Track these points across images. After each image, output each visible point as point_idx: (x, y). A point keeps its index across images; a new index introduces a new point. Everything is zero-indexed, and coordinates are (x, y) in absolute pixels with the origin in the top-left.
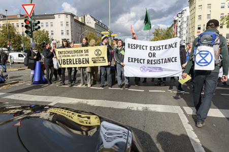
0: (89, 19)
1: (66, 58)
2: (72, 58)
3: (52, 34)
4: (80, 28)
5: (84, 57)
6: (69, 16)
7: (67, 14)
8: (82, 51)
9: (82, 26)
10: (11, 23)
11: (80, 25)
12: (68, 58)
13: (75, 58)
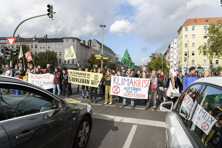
0: (94, 43)
1: (74, 77)
2: (78, 78)
3: (60, 55)
4: (84, 51)
5: (87, 79)
6: (76, 41)
7: (74, 39)
8: (85, 74)
9: (87, 49)
10: (27, 44)
11: (85, 48)
12: (76, 77)
13: (80, 78)
